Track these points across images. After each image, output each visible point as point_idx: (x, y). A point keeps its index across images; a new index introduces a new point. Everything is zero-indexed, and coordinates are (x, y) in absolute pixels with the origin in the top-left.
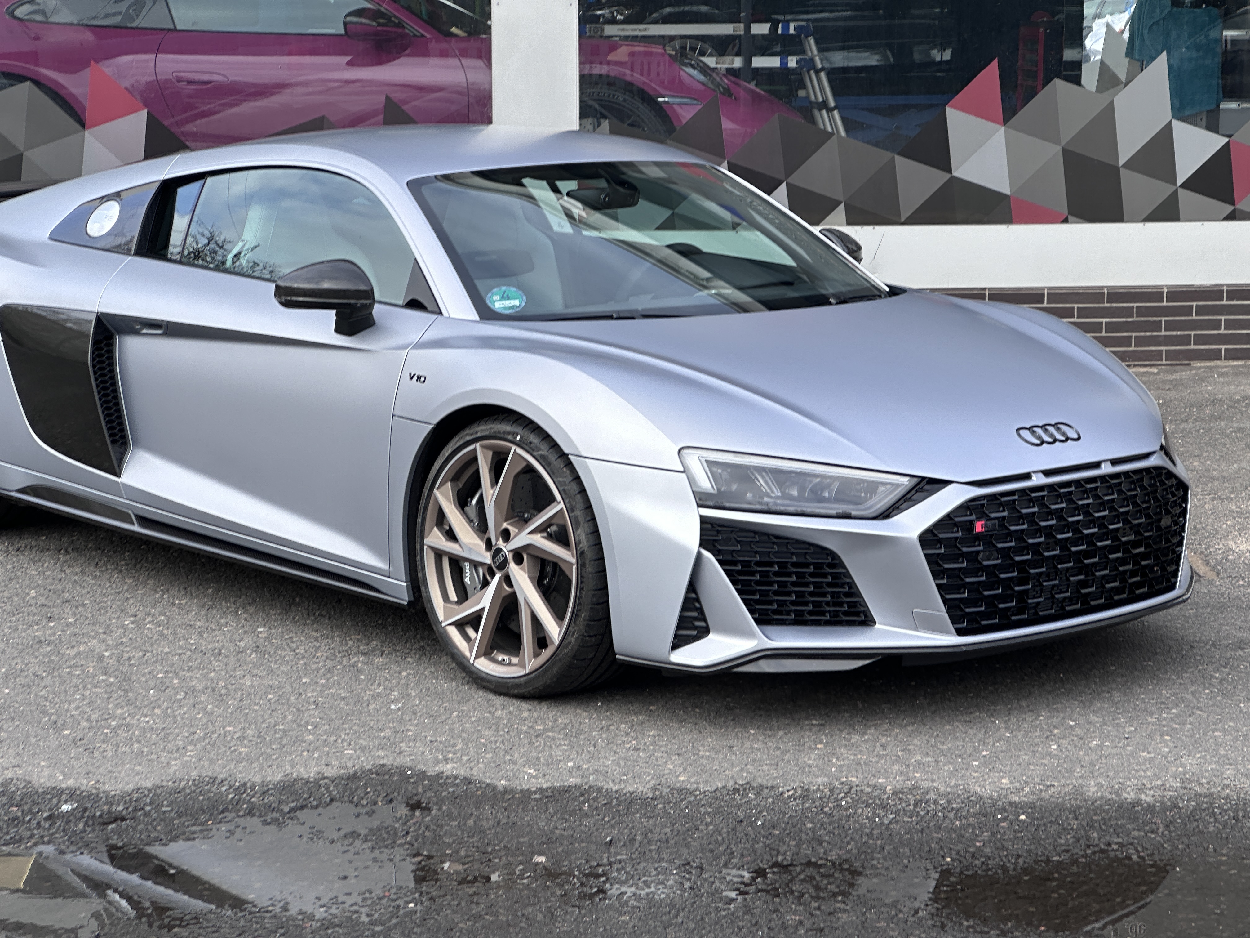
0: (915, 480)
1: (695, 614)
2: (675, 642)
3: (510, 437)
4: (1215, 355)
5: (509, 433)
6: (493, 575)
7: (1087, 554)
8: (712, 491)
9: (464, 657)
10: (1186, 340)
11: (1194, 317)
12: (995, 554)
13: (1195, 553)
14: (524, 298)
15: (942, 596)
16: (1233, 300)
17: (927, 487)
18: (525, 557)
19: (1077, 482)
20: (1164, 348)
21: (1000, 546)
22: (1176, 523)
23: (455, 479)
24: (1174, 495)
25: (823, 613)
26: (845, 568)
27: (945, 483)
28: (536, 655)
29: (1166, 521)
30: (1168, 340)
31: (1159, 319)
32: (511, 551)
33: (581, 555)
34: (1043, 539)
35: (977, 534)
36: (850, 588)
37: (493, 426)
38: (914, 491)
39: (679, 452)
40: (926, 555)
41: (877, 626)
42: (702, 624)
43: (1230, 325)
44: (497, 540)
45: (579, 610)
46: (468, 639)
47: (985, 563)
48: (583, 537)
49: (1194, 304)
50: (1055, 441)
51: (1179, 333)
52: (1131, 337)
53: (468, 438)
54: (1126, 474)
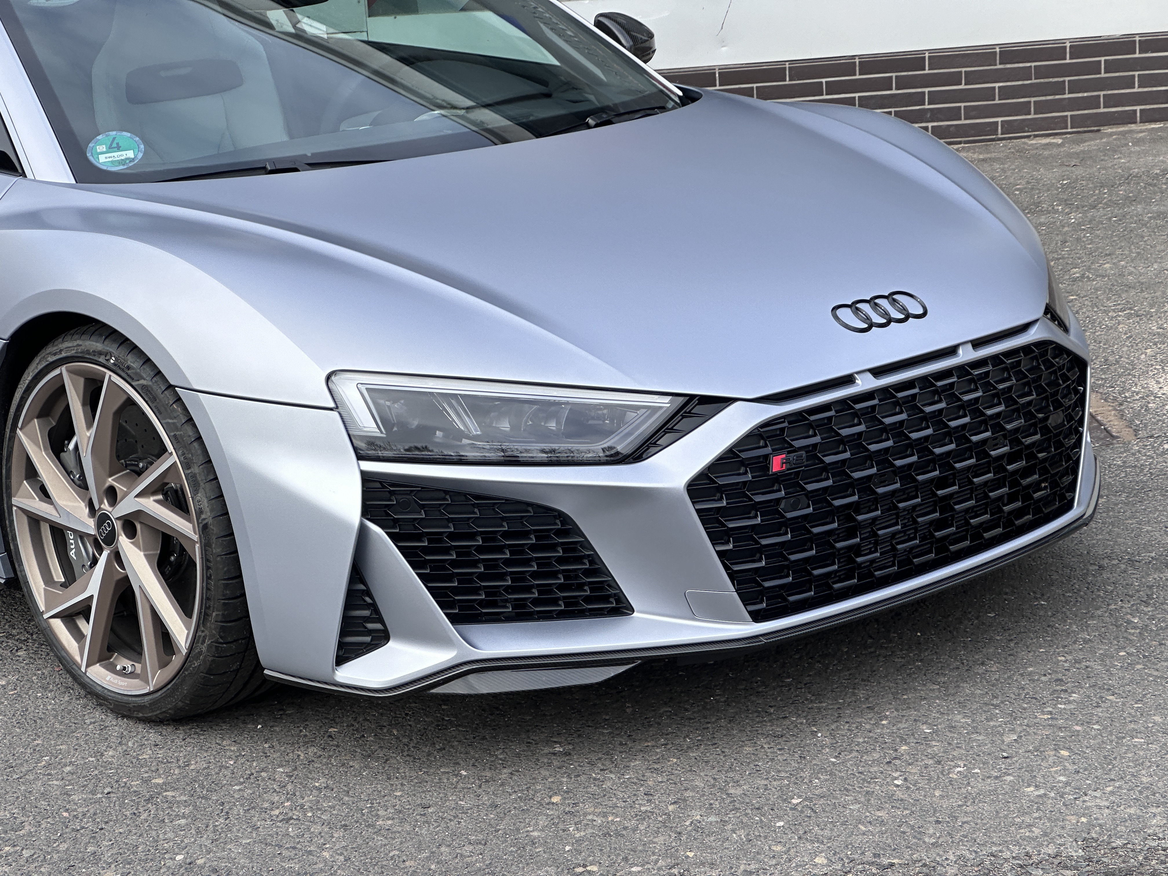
0: (681, 400)
1: (366, 613)
2: (341, 653)
3: (102, 359)
4: (1129, 118)
5: (100, 353)
6: (100, 550)
7: (941, 482)
8: (379, 435)
9: (75, 663)
10: (1094, 103)
11: (1103, 75)
12: (804, 499)
13: (1105, 400)
14: (142, 146)
15: (726, 568)
16: (1146, 52)
17: (699, 409)
18: (138, 526)
19: (925, 380)
20: (1069, 114)
21: (810, 487)
22: (1070, 418)
23: (44, 413)
24: (1066, 378)
25: (555, 602)
26: (583, 535)
27: (727, 401)
28: (163, 665)
29: (1056, 419)
30: (1073, 104)
31: (1061, 79)
32: (118, 519)
33: (204, 529)
34: (874, 470)
35: (775, 474)
36: (592, 562)
37: (79, 342)
38: (678, 418)
39: (328, 378)
40: (698, 511)
41: (635, 614)
42: (378, 626)
43: (1144, 81)
44: (101, 502)
45: (208, 608)
46: (79, 636)
47: (789, 515)
48: (205, 504)
49: (1103, 59)
50: (890, 321)
51: (1086, 94)
52: (1030, 102)
53: (51, 359)
54: (995, 359)
